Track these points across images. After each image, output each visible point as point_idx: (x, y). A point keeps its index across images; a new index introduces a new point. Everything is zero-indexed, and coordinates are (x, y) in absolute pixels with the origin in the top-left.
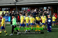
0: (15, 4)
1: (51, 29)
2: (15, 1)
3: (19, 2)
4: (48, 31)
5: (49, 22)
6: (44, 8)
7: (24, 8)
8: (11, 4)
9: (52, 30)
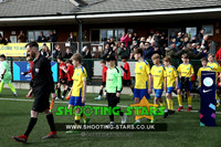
0: (76, 15)
1: (213, 115)
2: (77, 4)
3: (92, 7)
4: (202, 124)
5: (207, 88)
6: (188, 30)
7: (110, 33)
8: (59, 15)
9: (217, 121)
